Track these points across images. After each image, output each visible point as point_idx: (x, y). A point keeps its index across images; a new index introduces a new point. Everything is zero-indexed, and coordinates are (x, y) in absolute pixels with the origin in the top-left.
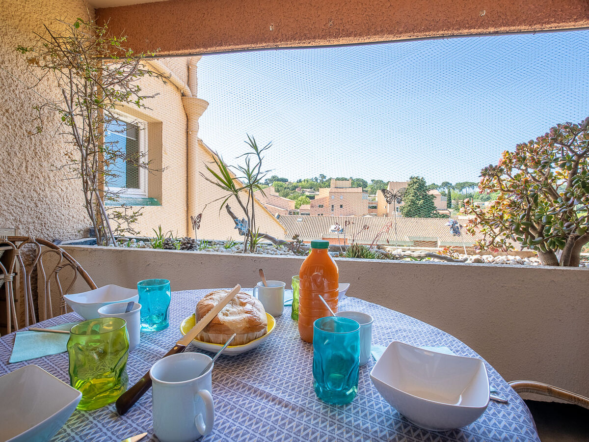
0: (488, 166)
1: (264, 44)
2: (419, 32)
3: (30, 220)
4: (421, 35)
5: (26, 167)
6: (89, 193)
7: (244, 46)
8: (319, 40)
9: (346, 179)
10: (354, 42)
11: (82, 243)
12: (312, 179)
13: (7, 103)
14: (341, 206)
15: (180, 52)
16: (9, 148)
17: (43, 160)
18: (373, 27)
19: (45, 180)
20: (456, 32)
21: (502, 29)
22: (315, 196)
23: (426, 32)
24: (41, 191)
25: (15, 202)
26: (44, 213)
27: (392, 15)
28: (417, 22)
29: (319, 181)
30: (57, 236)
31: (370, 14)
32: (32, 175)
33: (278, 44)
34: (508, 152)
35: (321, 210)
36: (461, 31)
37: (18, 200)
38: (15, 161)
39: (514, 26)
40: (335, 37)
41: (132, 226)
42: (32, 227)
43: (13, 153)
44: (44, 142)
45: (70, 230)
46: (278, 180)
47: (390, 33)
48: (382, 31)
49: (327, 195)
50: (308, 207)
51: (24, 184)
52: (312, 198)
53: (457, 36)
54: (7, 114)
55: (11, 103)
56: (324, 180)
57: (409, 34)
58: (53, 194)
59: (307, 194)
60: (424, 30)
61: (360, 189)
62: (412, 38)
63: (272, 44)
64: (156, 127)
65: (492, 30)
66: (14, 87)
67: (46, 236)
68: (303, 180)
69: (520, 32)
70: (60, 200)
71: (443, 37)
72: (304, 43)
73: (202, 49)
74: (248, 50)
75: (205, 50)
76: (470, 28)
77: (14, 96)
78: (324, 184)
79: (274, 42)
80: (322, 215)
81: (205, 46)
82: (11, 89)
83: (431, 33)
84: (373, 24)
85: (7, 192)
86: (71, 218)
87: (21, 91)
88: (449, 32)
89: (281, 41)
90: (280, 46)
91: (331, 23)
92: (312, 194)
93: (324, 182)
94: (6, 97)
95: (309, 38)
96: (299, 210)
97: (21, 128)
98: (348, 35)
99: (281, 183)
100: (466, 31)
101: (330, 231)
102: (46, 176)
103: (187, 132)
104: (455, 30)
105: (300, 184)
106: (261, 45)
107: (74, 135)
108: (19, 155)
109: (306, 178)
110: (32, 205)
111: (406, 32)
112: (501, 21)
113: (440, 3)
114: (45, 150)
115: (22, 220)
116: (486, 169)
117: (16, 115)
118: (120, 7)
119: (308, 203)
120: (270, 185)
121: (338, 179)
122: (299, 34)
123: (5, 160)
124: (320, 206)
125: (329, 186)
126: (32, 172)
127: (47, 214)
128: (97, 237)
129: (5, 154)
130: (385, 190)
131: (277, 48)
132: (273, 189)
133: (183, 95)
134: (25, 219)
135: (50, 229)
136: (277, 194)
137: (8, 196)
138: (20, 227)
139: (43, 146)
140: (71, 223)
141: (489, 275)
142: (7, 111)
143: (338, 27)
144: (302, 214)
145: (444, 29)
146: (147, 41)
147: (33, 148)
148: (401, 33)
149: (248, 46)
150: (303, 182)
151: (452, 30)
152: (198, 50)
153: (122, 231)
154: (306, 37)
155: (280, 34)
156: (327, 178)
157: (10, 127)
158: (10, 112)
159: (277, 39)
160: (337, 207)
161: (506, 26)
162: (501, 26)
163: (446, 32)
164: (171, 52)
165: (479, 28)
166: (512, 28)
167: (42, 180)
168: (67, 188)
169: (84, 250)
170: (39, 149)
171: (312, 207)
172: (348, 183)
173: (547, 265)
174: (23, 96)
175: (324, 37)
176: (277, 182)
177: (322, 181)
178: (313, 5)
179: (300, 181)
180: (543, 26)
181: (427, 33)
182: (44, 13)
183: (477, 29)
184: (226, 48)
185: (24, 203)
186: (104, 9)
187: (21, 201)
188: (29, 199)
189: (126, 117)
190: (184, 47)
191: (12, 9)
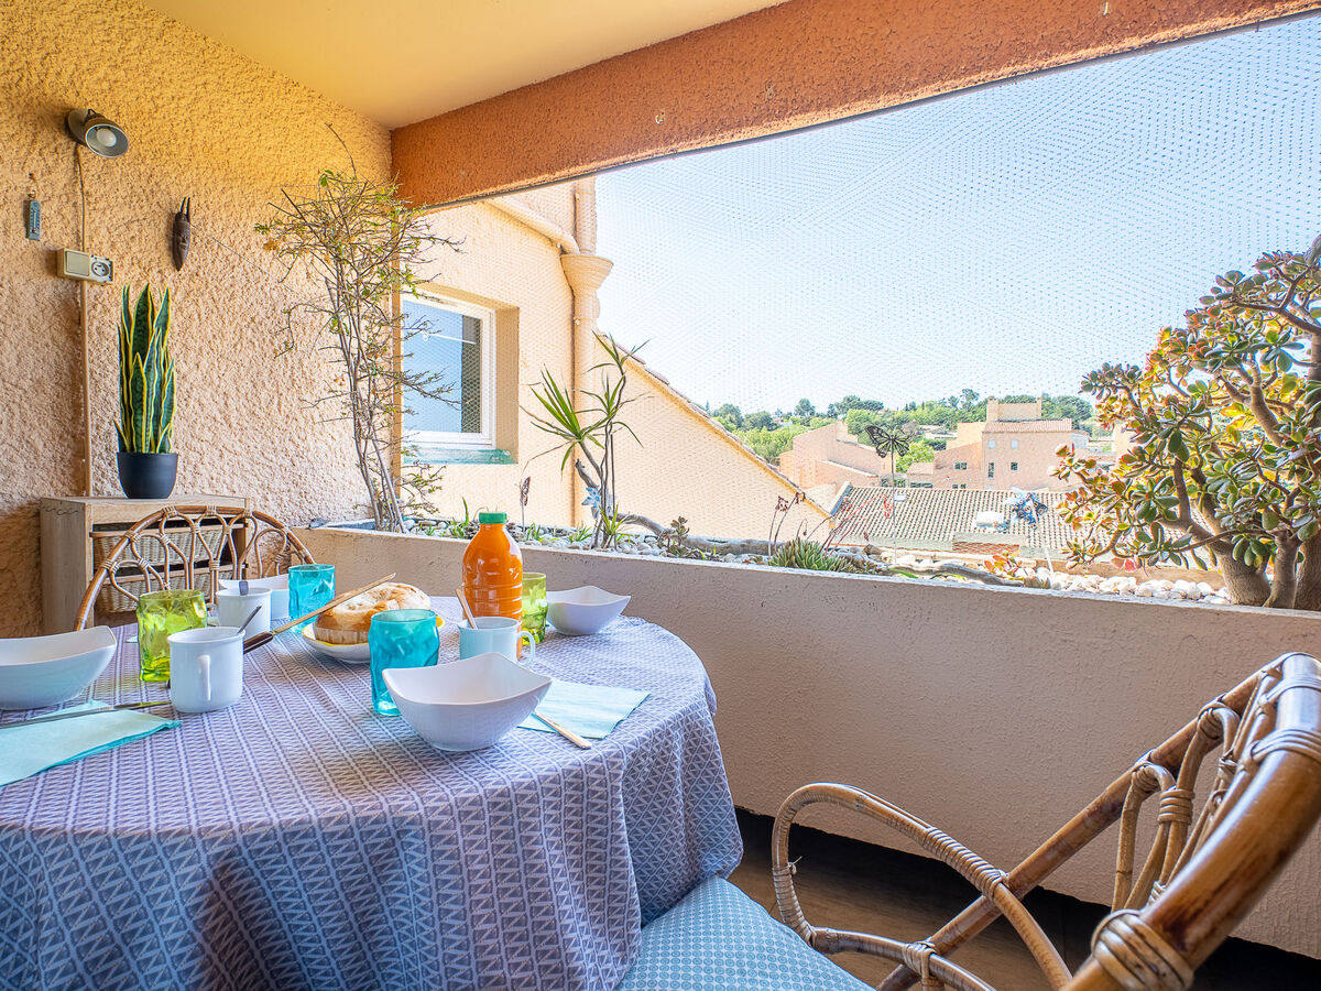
0: (1098, 367)
1: (650, 152)
2: (955, 78)
3: (284, 487)
4: (961, 83)
5: (279, 404)
6: (363, 441)
7: (616, 160)
8: (749, 128)
9: (1031, 400)
10: (819, 122)
11: (360, 527)
12: (942, 403)
13: (253, 308)
14: (1014, 466)
15: (514, 185)
16: (255, 376)
17: (304, 392)
18: (855, 84)
19: (306, 423)
20: (1043, 64)
21: (1162, 35)
22: (948, 443)
23: (970, 75)
24: (300, 441)
25: (262, 458)
26: (304, 475)
27: (895, 52)
28: (949, 57)
29: (959, 406)
30: (325, 514)
31: (848, 57)
32: (287, 416)
33: (674, 146)
34: (1168, 330)
35: (959, 477)
36: (1054, 59)
37: (266, 455)
38: (264, 395)
39: (1191, 23)
40: (779, 118)
41: (429, 498)
42: (286, 498)
43: (259, 383)
44: (305, 363)
45: (345, 505)
46: (860, 406)
47: (891, 90)
48: (873, 89)
49: (978, 438)
50: (927, 468)
51: (276, 430)
52: (940, 446)
53: (1049, 70)
54: (252, 325)
55: (258, 307)
56: (975, 403)
57: (933, 86)
58: (319, 445)
59: (929, 436)
60: (967, 72)
61: (1067, 423)
62: (943, 92)
63: (663, 149)
64: (508, 317)
65: (1135, 42)
66: (262, 283)
67: (308, 513)
68: (918, 404)
69: (1215, 33)
70: (329, 455)
71: (1014, 78)
72: (723, 137)
73: (546, 176)
74: (624, 165)
75: (552, 177)
76: (1078, 46)
77: (262, 296)
78: (974, 412)
79: (666, 144)
80: (963, 486)
81: (551, 170)
82: (259, 285)
83: (983, 75)
84: (854, 79)
85: (251, 444)
86: (347, 484)
87: (273, 286)
88: (1024, 66)
89: (678, 140)
90: (679, 151)
91: (770, 90)
92: (940, 438)
93: (970, 409)
94: (252, 300)
95: (729, 128)
96: (904, 476)
97: (273, 344)
98: (805, 111)
99: (865, 412)
100: (1067, 57)
101: (974, 525)
102: (309, 417)
103: (573, 322)
104: (1040, 58)
105: (912, 414)
106: (644, 154)
107: (342, 349)
108: (268, 386)
109: (927, 400)
110: (287, 463)
111: (925, 83)
112: (1156, 17)
113: (1003, 7)
114: (308, 374)
115: (272, 486)
116: (1094, 376)
117: (266, 325)
118: (425, 121)
119: (929, 458)
120: (840, 417)
121: (1010, 400)
122: (710, 122)
123: (249, 395)
124: (958, 467)
125: (982, 418)
126: (287, 411)
127: (310, 478)
128: (375, 517)
129: (250, 385)
130: (874, 427)
131: (675, 154)
132: (843, 428)
133: (563, 251)
134: (277, 484)
135: (314, 502)
136: (854, 438)
137: (252, 449)
138: (269, 497)
139: (305, 369)
140: (348, 493)
141: (1032, 613)
142: (253, 319)
143: (784, 97)
144: (913, 485)
145: (1012, 61)
146: (463, 173)
147: (289, 373)
148: (915, 87)
149: (622, 158)
150: (919, 411)
151: (1032, 59)
152: (540, 178)
153: (417, 507)
154: (724, 127)
155: (676, 129)
156: (981, 399)
157: (256, 344)
158: (257, 320)
159: (671, 137)
160: (1002, 468)
161: (1168, 26)
162: (1155, 29)
163: (1018, 67)
164: (499, 188)
165: (1099, 43)
166: (1189, 29)
167: (302, 424)
168: (341, 436)
169: (348, 535)
170: (298, 374)
171: (938, 467)
172: (1034, 410)
173: (1240, 604)
174: (275, 294)
175: (757, 121)
176: (856, 411)
177: (968, 406)
178: (736, 60)
179: (913, 407)
180: (1273, 8)
181: (975, 78)
182: (308, 159)
183: (1093, 47)
184: (586, 167)
185: (274, 459)
186: (403, 128)
187: (270, 457)
188: (283, 454)
189: (453, 304)
190: (519, 176)
191: (263, 164)
